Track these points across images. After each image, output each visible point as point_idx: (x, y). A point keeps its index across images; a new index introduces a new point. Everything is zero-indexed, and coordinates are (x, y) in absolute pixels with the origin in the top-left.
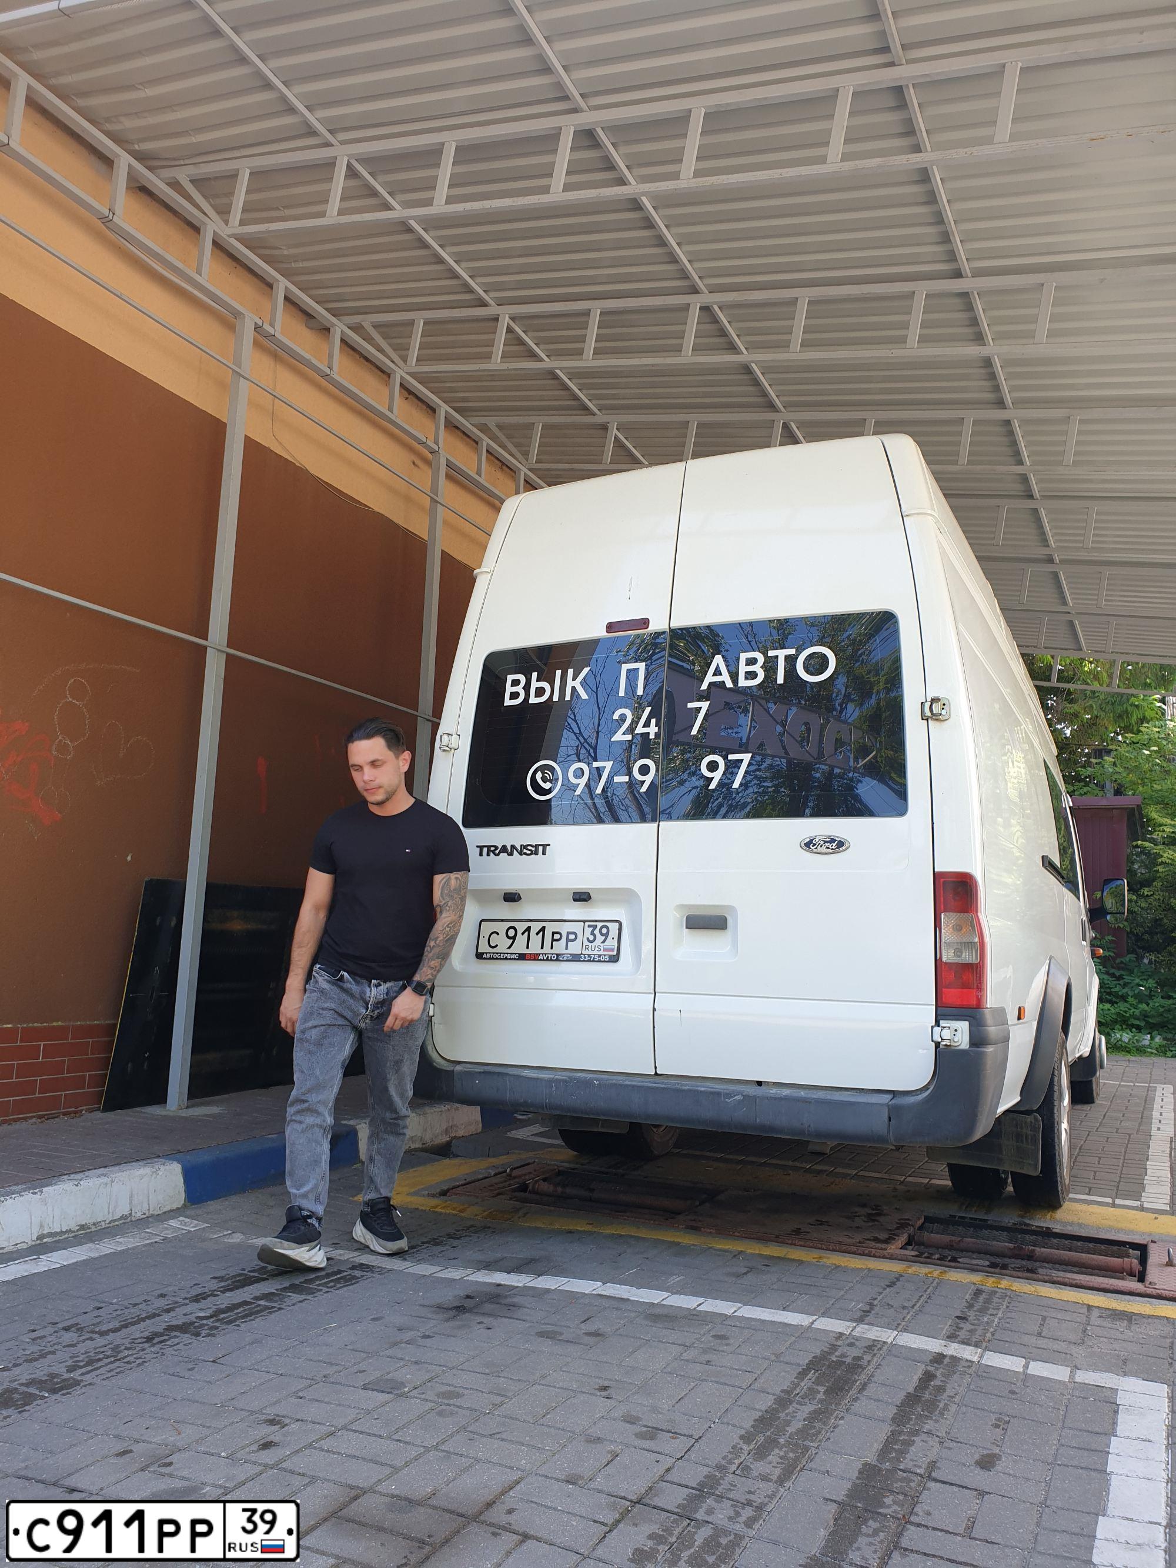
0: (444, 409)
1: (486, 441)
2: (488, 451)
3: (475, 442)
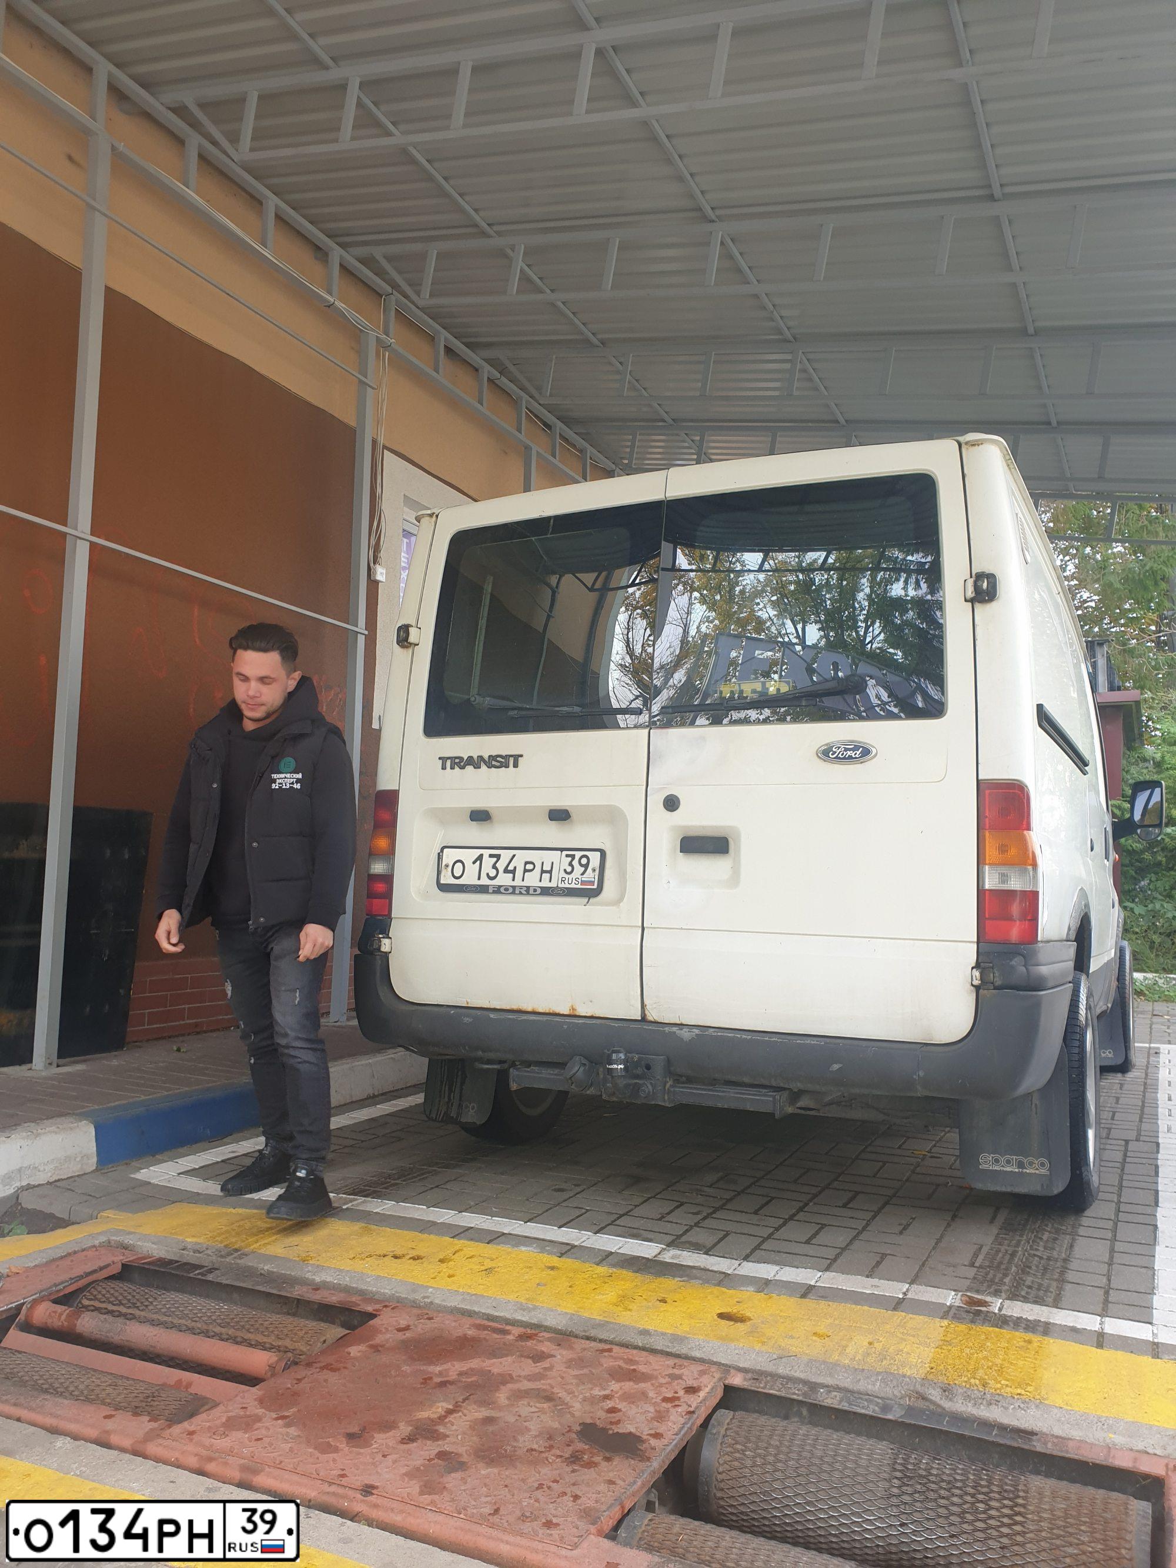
1: (194, 141)
2: (202, 158)
3: (180, 141)
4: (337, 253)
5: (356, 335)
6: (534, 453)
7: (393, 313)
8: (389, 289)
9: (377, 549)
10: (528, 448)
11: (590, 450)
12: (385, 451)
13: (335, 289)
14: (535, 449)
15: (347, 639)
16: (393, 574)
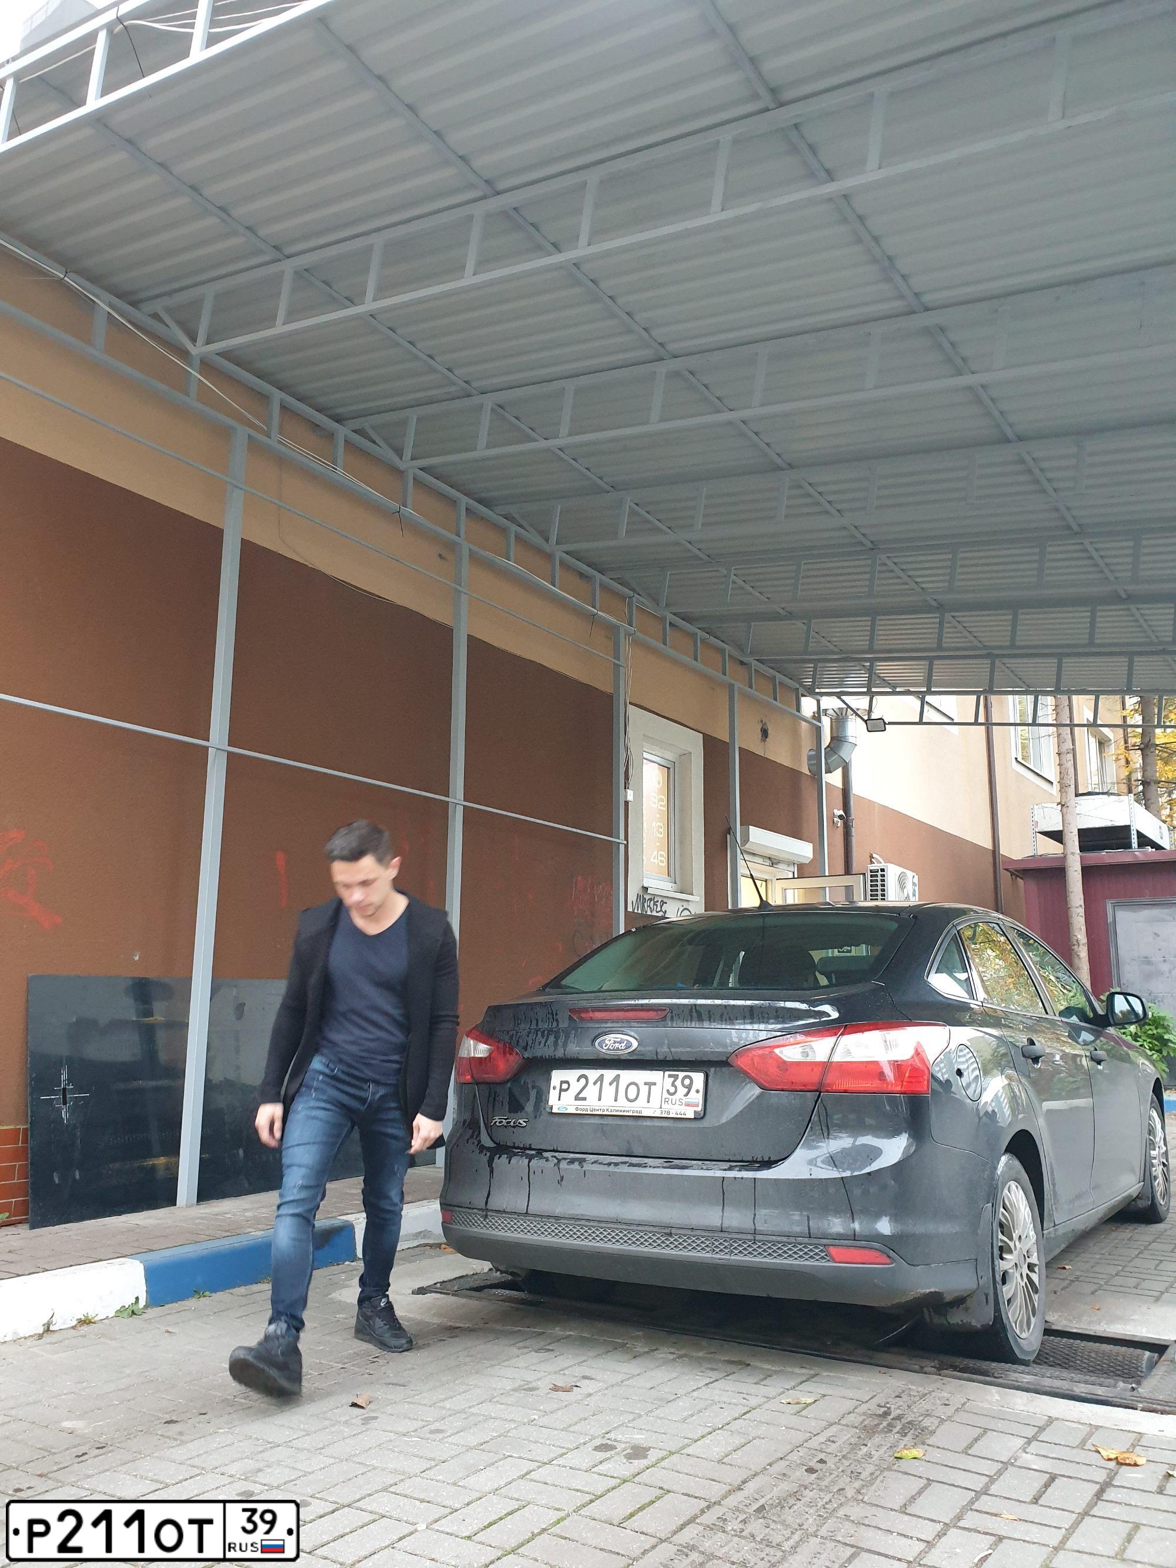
0: (464, 501)
1: (514, 528)
2: (518, 537)
3: (503, 530)
4: (598, 576)
5: (612, 631)
6: (736, 688)
7: (634, 608)
8: (631, 593)
9: (627, 778)
10: (731, 687)
11: (779, 677)
12: (630, 708)
13: (598, 605)
14: (737, 685)
15: (610, 849)
16: (639, 795)
